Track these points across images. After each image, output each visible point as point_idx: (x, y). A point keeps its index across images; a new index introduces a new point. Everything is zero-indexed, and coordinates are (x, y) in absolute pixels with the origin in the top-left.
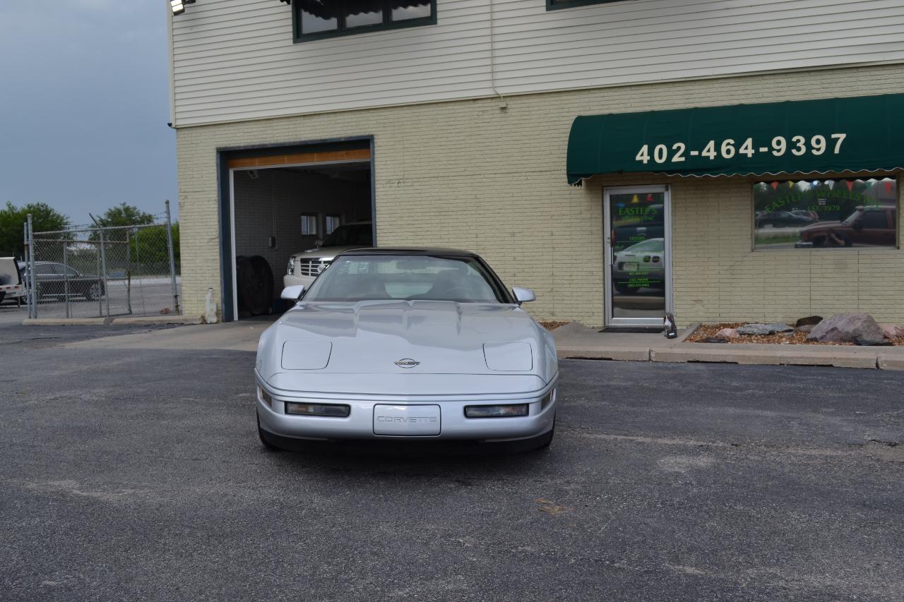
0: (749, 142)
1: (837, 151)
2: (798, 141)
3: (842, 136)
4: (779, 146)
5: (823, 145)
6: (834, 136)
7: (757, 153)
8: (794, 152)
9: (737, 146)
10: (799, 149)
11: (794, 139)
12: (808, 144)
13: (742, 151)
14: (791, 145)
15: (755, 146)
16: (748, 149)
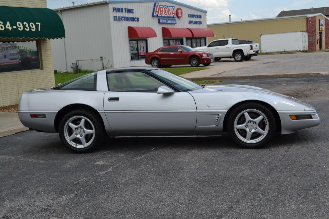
0: (8, 23)
1: (39, 30)
2: (26, 25)
3: (39, 24)
4: (20, 26)
5: (34, 27)
6: (37, 23)
7: (13, 29)
8: (26, 29)
9: (5, 25)
10: (27, 28)
11: (25, 23)
12: (29, 26)
13: (7, 27)
14: (24, 26)
15: (12, 26)
16: (9, 26)
